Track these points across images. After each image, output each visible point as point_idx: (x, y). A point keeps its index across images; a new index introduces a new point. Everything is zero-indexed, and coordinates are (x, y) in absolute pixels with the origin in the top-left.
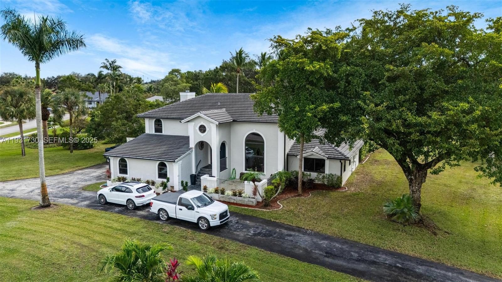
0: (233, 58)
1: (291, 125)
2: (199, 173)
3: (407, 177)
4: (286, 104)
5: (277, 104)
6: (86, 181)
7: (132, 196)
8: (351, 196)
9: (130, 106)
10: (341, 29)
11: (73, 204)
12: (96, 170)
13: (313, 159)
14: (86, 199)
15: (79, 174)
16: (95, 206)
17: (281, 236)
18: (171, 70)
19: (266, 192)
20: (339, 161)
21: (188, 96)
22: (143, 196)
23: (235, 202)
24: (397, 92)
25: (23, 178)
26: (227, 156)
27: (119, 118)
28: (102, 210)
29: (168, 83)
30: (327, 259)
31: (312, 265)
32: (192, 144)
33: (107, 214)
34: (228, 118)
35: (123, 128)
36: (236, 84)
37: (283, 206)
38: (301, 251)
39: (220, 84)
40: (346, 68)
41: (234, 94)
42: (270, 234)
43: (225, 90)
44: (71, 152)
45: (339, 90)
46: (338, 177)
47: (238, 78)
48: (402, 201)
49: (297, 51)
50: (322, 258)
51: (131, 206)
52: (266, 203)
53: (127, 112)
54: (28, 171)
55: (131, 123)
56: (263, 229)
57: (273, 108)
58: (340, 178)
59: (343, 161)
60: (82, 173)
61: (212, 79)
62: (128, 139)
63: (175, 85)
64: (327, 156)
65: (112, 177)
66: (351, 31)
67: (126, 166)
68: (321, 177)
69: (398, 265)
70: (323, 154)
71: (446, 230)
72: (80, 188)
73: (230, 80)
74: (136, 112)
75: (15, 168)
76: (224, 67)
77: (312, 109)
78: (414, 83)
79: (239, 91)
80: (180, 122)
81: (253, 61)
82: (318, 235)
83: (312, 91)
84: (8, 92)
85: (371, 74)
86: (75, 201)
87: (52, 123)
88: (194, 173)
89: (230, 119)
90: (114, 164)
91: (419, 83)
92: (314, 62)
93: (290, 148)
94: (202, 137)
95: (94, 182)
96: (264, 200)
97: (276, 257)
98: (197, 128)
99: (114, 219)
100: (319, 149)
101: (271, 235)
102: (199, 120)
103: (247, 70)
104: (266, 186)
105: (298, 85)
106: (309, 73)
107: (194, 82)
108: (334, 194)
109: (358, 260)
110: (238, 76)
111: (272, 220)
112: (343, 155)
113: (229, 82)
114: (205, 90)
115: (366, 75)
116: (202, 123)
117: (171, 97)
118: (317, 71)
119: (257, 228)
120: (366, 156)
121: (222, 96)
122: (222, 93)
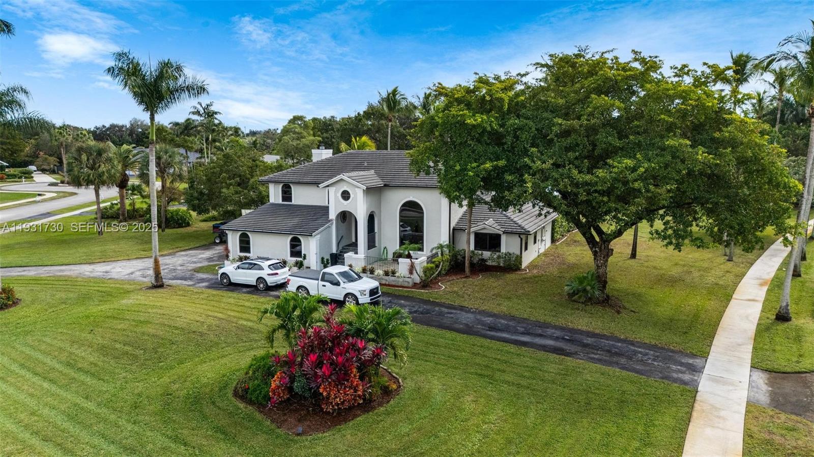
0: (383, 99)
1: (451, 186)
2: (341, 252)
3: (591, 249)
4: (446, 164)
5: (436, 162)
6: (195, 263)
7: (264, 274)
8: (531, 278)
9: (245, 168)
10: (511, 75)
11: (189, 286)
12: (203, 252)
13: (486, 234)
14: (202, 280)
15: (182, 255)
16: (217, 287)
17: (441, 314)
18: (292, 118)
19: (426, 270)
20: (518, 236)
21: (322, 154)
22: (277, 274)
23: (387, 283)
24: (568, 149)
25: (113, 259)
26: (376, 230)
27: (231, 184)
28: (226, 290)
29: (289, 136)
30: (489, 333)
31: (472, 337)
32: (333, 215)
33: (235, 295)
34: (378, 182)
35: (236, 197)
36: (386, 137)
37: (446, 288)
38: (461, 326)
39: (364, 138)
40: (514, 121)
41: (385, 152)
42: (428, 312)
43: (371, 147)
44: (162, 231)
45: (506, 147)
46: (517, 256)
47: (389, 129)
48: (585, 278)
49: (459, 101)
50: (484, 332)
51: (262, 285)
52: (424, 284)
53: (240, 176)
54: (115, 251)
55: (246, 191)
56: (420, 307)
57: (431, 167)
58: (519, 259)
59: (523, 237)
60: (187, 255)
61: (351, 130)
62: (244, 212)
63: (298, 139)
64: (503, 230)
65: (231, 258)
66: (522, 76)
67: (248, 242)
68: (495, 257)
69: (566, 337)
70: (498, 227)
71: (633, 309)
72: (191, 270)
73: (377, 132)
74: (252, 176)
75: (96, 249)
76: (370, 113)
77: (474, 168)
78: (585, 139)
79: (391, 147)
80: (318, 186)
81: (412, 104)
82: (483, 313)
83: (475, 148)
84: (82, 149)
85: (543, 128)
86: (191, 283)
87: (130, 192)
88: (334, 251)
89: (380, 183)
90: (233, 241)
91: (591, 138)
92: (477, 115)
93: (456, 221)
94: (345, 206)
95: (206, 264)
96: (422, 281)
97: (433, 331)
98: (339, 195)
99: (244, 298)
100: (494, 222)
101: (430, 313)
102: (342, 184)
103: (404, 117)
104: (425, 264)
105: (459, 141)
106: (470, 127)
107: (322, 134)
108: (510, 277)
109: (523, 333)
110: (390, 126)
111: (431, 300)
112: (522, 228)
113: (377, 135)
114: (343, 146)
115: (537, 130)
116: (345, 188)
117: (292, 156)
118: (479, 125)
119: (413, 307)
120: (563, 236)
121: (369, 154)
122: (367, 150)
